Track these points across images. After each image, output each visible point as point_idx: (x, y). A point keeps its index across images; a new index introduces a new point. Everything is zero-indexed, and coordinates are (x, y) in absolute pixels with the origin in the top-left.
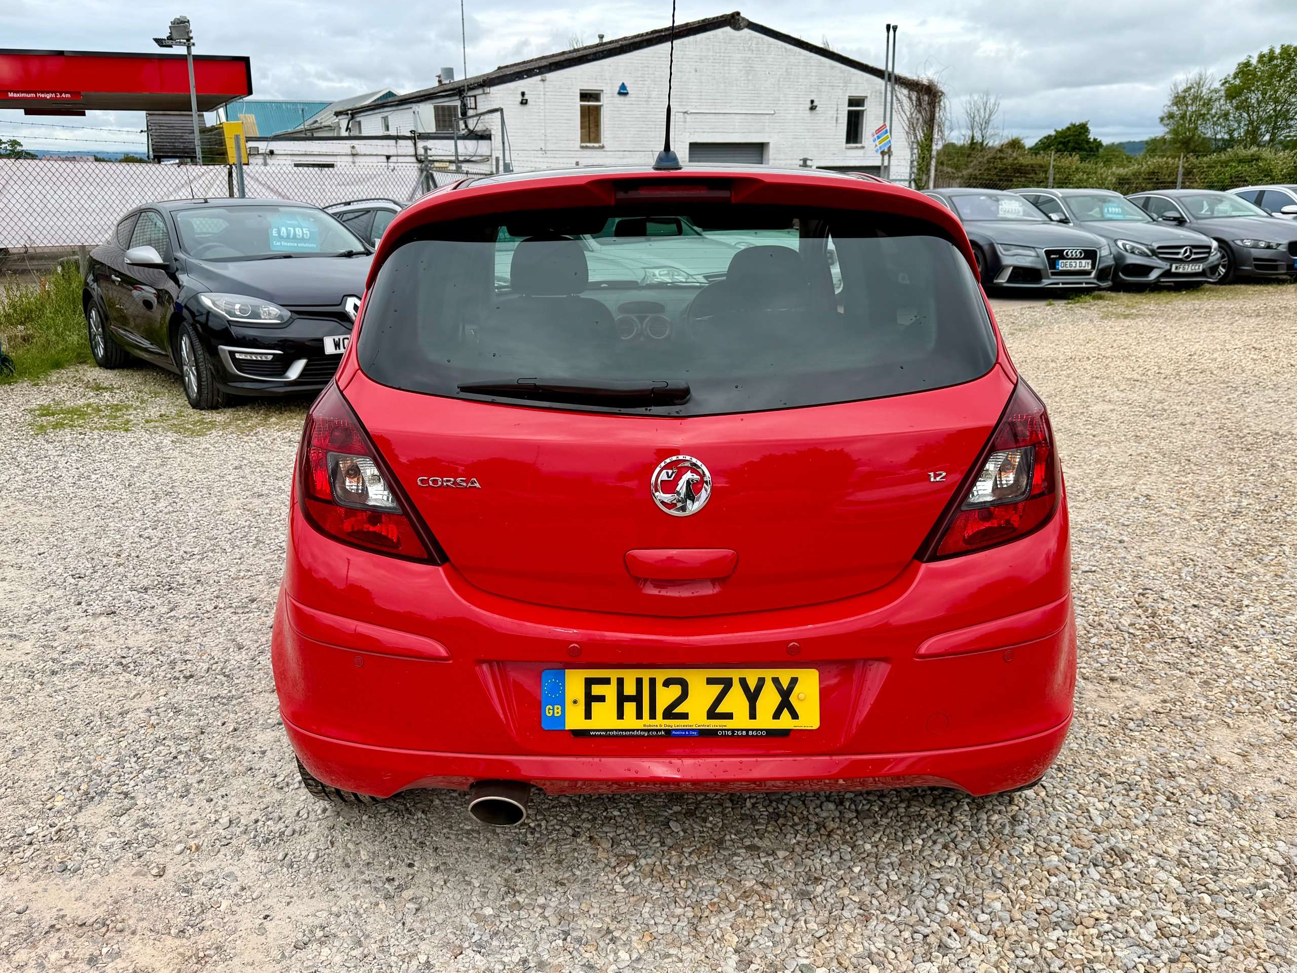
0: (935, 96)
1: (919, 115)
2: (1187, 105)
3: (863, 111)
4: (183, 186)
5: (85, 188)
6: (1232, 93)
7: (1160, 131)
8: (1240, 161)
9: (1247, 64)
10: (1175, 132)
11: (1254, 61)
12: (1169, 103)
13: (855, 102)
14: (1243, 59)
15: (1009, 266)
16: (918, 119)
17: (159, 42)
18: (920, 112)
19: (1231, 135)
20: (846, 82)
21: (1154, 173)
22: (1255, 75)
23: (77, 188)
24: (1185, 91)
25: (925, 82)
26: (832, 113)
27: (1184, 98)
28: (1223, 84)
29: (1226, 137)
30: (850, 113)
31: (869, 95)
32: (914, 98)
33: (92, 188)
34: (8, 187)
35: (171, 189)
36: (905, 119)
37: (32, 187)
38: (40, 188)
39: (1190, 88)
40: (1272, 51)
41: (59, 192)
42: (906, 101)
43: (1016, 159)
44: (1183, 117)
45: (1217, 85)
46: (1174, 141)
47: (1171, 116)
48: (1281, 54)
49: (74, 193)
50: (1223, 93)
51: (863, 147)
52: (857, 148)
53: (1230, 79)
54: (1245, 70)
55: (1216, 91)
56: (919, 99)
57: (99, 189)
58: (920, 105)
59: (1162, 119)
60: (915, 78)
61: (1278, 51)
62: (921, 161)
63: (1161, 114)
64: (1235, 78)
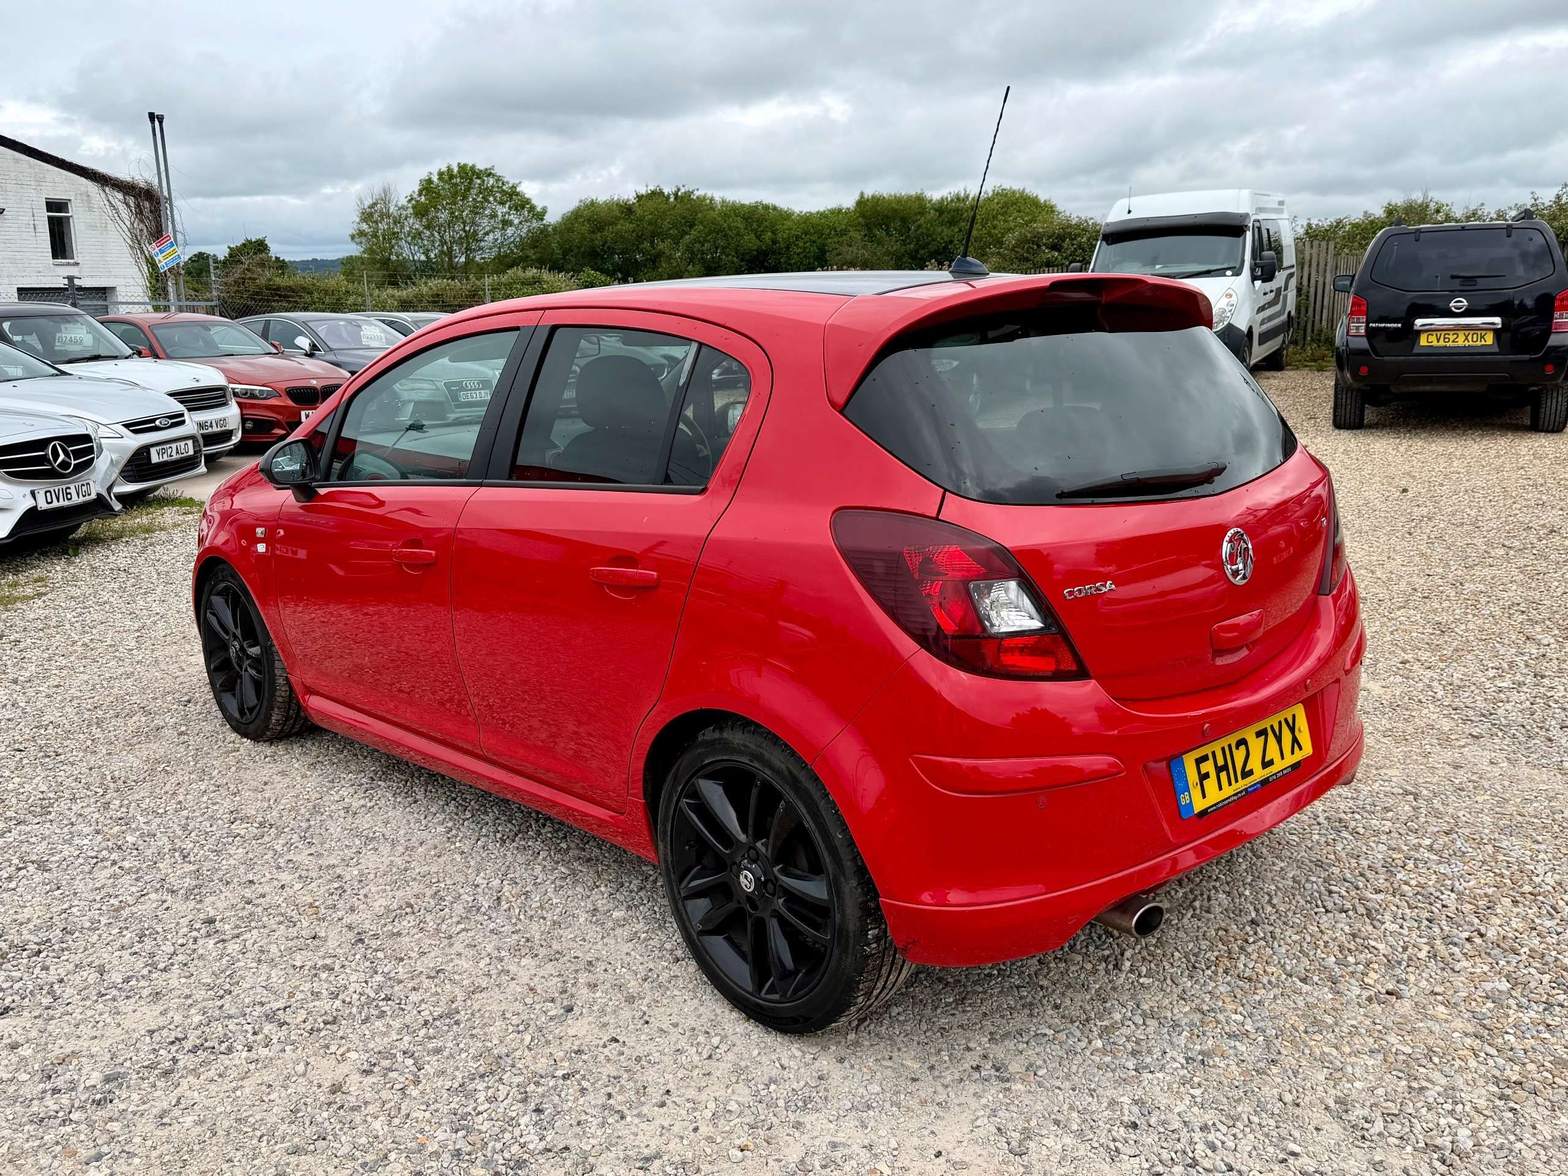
0: (159, 203)
1: (141, 226)
2: (376, 222)
3: (68, 218)
6: (420, 211)
7: (354, 250)
8: (523, 283)
9: (429, 181)
10: (370, 251)
11: (435, 179)
12: (358, 220)
13: (55, 206)
14: (424, 176)
15: (410, 401)
16: (141, 230)
18: (142, 221)
19: (428, 257)
20: (40, 181)
21: (438, 295)
22: (439, 194)
24: (372, 206)
25: (142, 185)
26: (27, 219)
27: (371, 215)
28: (409, 201)
29: (423, 258)
30: (51, 220)
31: (72, 198)
32: (132, 205)
36: (126, 230)
39: (375, 204)
40: (449, 169)
42: (122, 207)
43: (270, 280)
44: (375, 236)
45: (403, 201)
46: (373, 261)
47: (362, 233)
48: (459, 172)
50: (411, 211)
51: (77, 264)
52: (68, 264)
53: (415, 196)
54: (427, 187)
55: (403, 208)
56: (138, 206)
58: (141, 213)
59: (353, 237)
60: (129, 179)
61: (456, 170)
62: (154, 282)
63: (352, 231)
64: (420, 195)
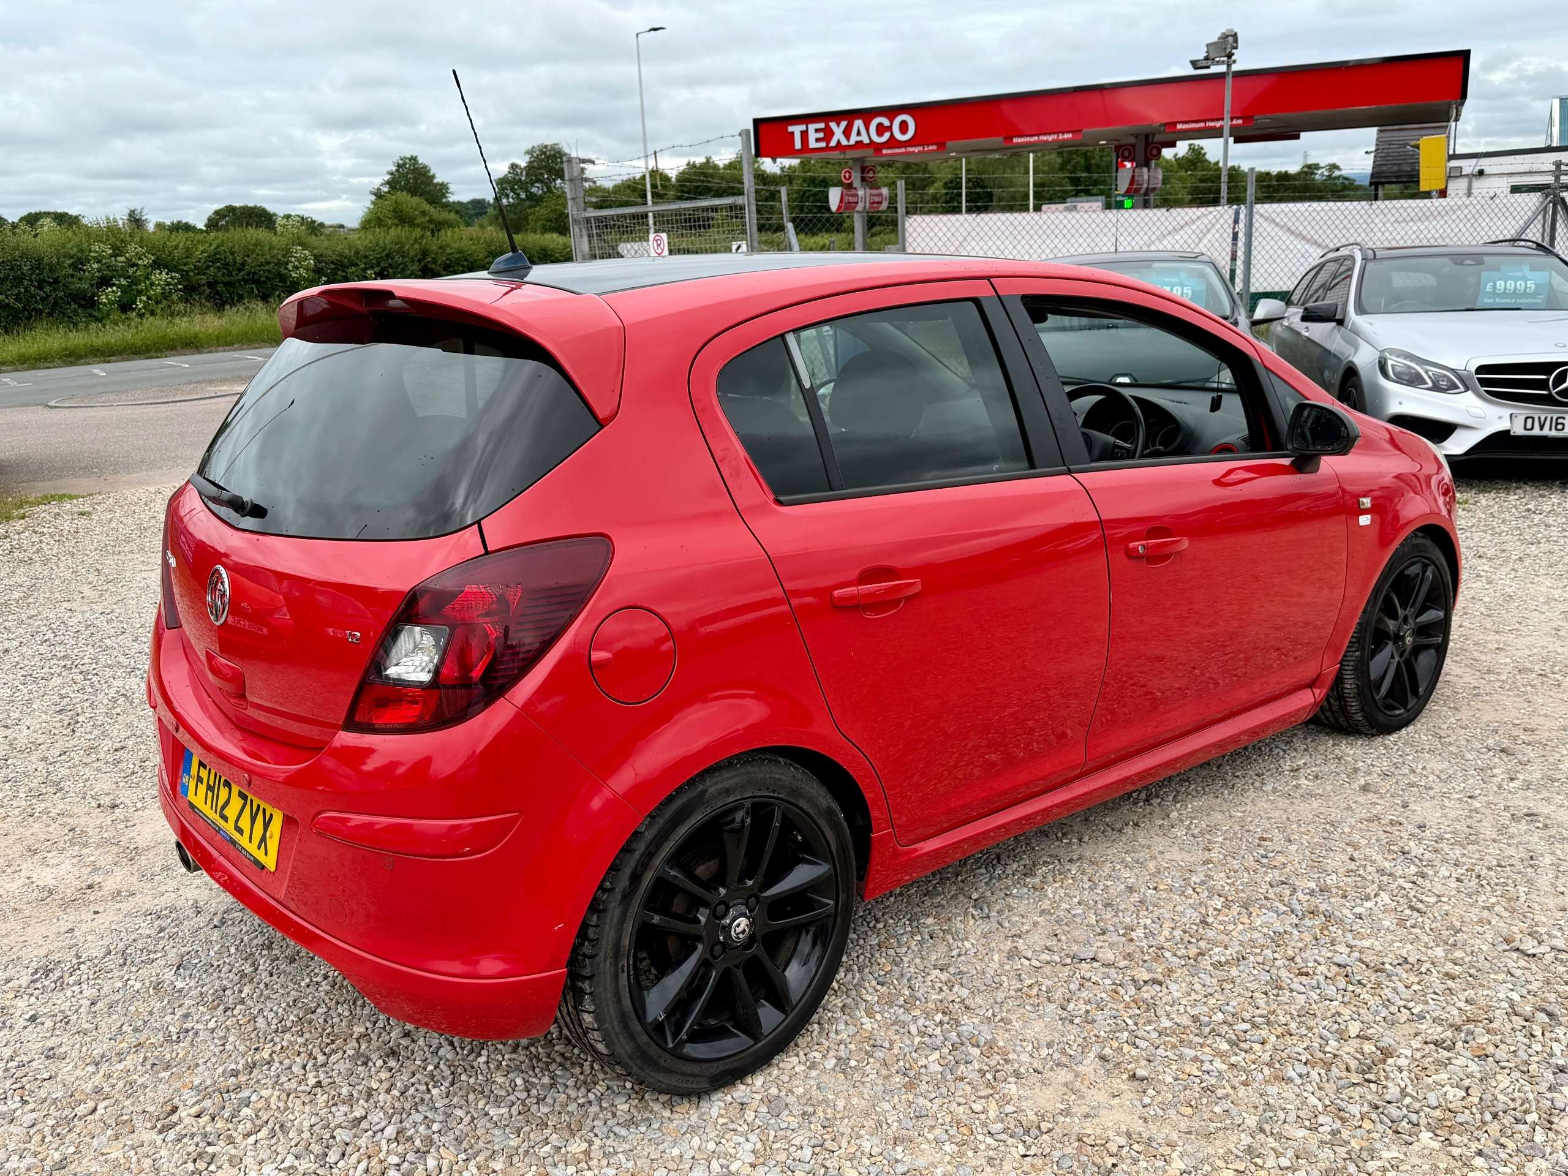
4: (1170, 233)
5: (1048, 241)
17: (1195, 64)
23: (1039, 242)
33: (1056, 241)
34: (965, 244)
35: (1153, 238)
37: (990, 243)
38: (999, 243)
41: (1019, 247)
49: (1036, 246)
57: (1064, 241)
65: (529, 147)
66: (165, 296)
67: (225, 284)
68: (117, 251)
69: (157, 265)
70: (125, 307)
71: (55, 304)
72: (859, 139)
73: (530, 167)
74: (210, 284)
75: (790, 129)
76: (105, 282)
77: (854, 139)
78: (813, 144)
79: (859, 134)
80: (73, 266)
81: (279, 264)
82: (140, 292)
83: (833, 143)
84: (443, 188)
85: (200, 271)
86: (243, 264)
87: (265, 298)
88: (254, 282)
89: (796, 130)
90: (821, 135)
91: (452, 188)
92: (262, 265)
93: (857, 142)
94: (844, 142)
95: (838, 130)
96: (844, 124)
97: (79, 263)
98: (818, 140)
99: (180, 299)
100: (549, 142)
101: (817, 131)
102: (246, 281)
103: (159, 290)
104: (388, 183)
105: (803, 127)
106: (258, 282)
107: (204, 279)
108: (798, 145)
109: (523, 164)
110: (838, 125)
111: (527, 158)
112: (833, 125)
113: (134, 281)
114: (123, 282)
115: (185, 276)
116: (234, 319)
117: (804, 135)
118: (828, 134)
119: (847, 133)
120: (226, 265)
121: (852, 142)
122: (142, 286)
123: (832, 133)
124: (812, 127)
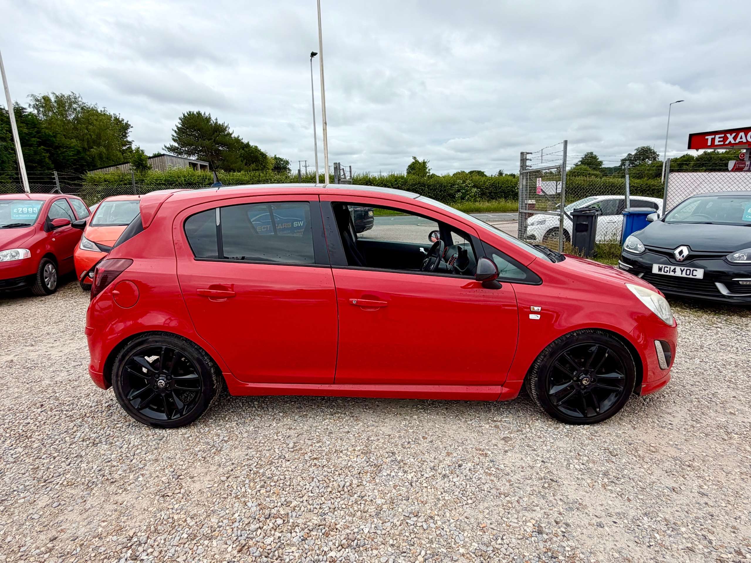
65: (637, 148)
66: (475, 196)
67: (494, 193)
68: (464, 182)
69: (474, 186)
70: (463, 198)
71: (444, 197)
72: (741, 140)
73: (636, 154)
74: (490, 193)
75: (706, 137)
76: (459, 191)
77: (738, 140)
78: (717, 143)
79: (741, 138)
80: (451, 186)
81: (513, 187)
82: (468, 194)
83: (727, 142)
84: (601, 163)
85: (487, 188)
86: (501, 187)
87: (505, 198)
88: (503, 192)
89: (709, 138)
90: (722, 139)
91: (604, 163)
92: (507, 187)
93: (739, 142)
94: (733, 142)
95: (730, 138)
96: (734, 135)
97: (453, 185)
98: (719, 141)
99: (479, 197)
100: (645, 146)
101: (719, 138)
102: (501, 192)
103: (473, 194)
104: (581, 161)
105: (713, 137)
106: (505, 193)
107: (487, 191)
108: (709, 143)
109: (633, 154)
110: (731, 135)
111: (635, 152)
112: (728, 135)
113: (467, 191)
114: (464, 191)
115: (482, 190)
116: (494, 204)
117: (713, 140)
118: (725, 138)
119: (735, 138)
120: (496, 187)
121: (737, 141)
122: (469, 193)
123: (728, 138)
124: (717, 136)
